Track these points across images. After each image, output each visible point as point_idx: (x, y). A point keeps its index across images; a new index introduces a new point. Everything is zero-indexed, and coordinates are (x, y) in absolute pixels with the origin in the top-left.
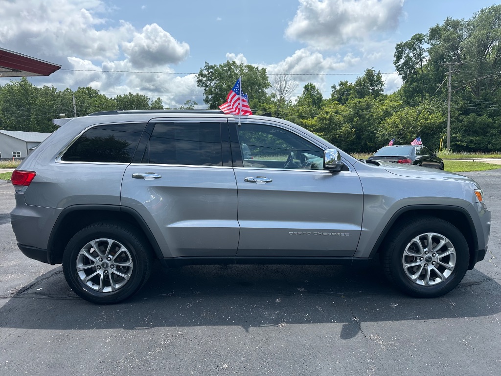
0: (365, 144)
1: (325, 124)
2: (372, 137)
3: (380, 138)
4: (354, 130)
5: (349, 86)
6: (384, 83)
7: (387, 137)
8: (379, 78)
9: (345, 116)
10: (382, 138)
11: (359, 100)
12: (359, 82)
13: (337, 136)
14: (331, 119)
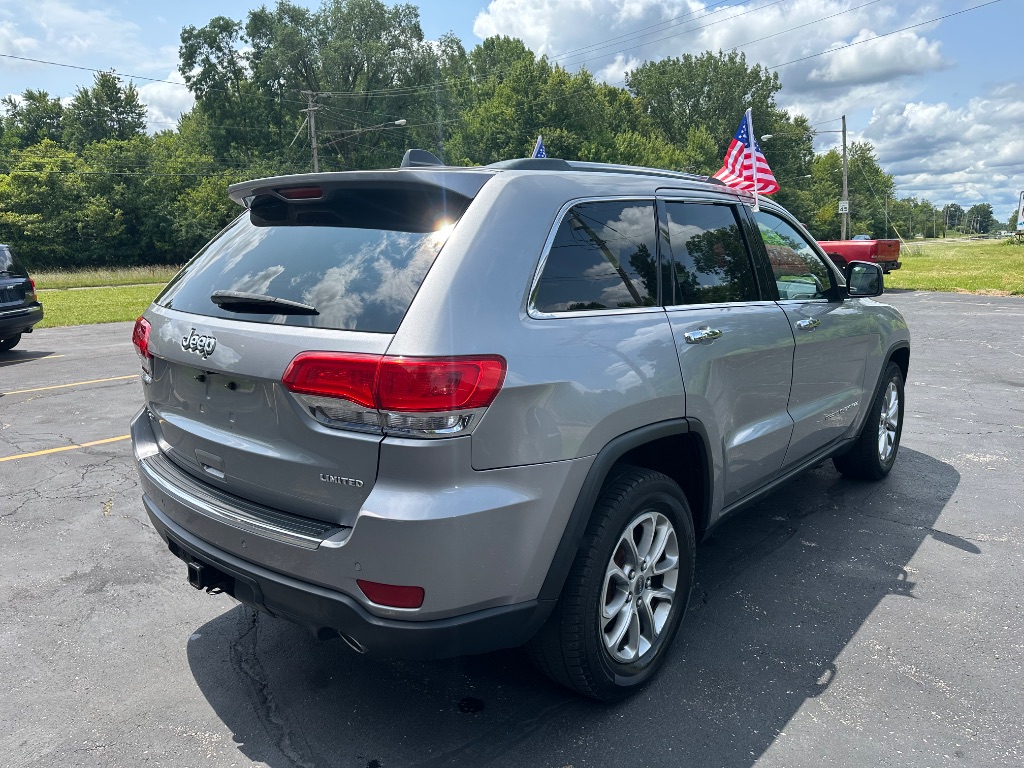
0: (151, 246)
1: (39, 194)
2: (165, 232)
3: (183, 233)
4: (119, 212)
5: (54, 105)
6: (145, 109)
7: (199, 232)
8: (131, 98)
9: (88, 178)
10: (187, 232)
11: (120, 143)
12: (84, 100)
13: (80, 225)
14: (52, 182)
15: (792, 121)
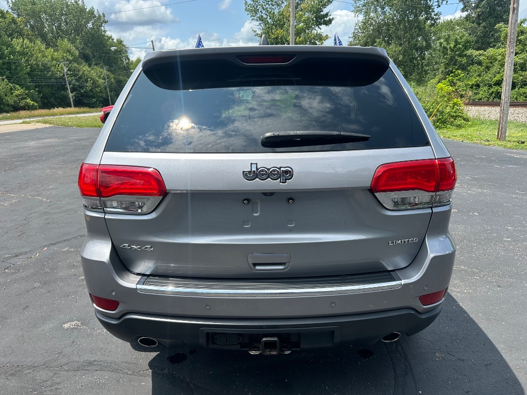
15: (115, 40)
